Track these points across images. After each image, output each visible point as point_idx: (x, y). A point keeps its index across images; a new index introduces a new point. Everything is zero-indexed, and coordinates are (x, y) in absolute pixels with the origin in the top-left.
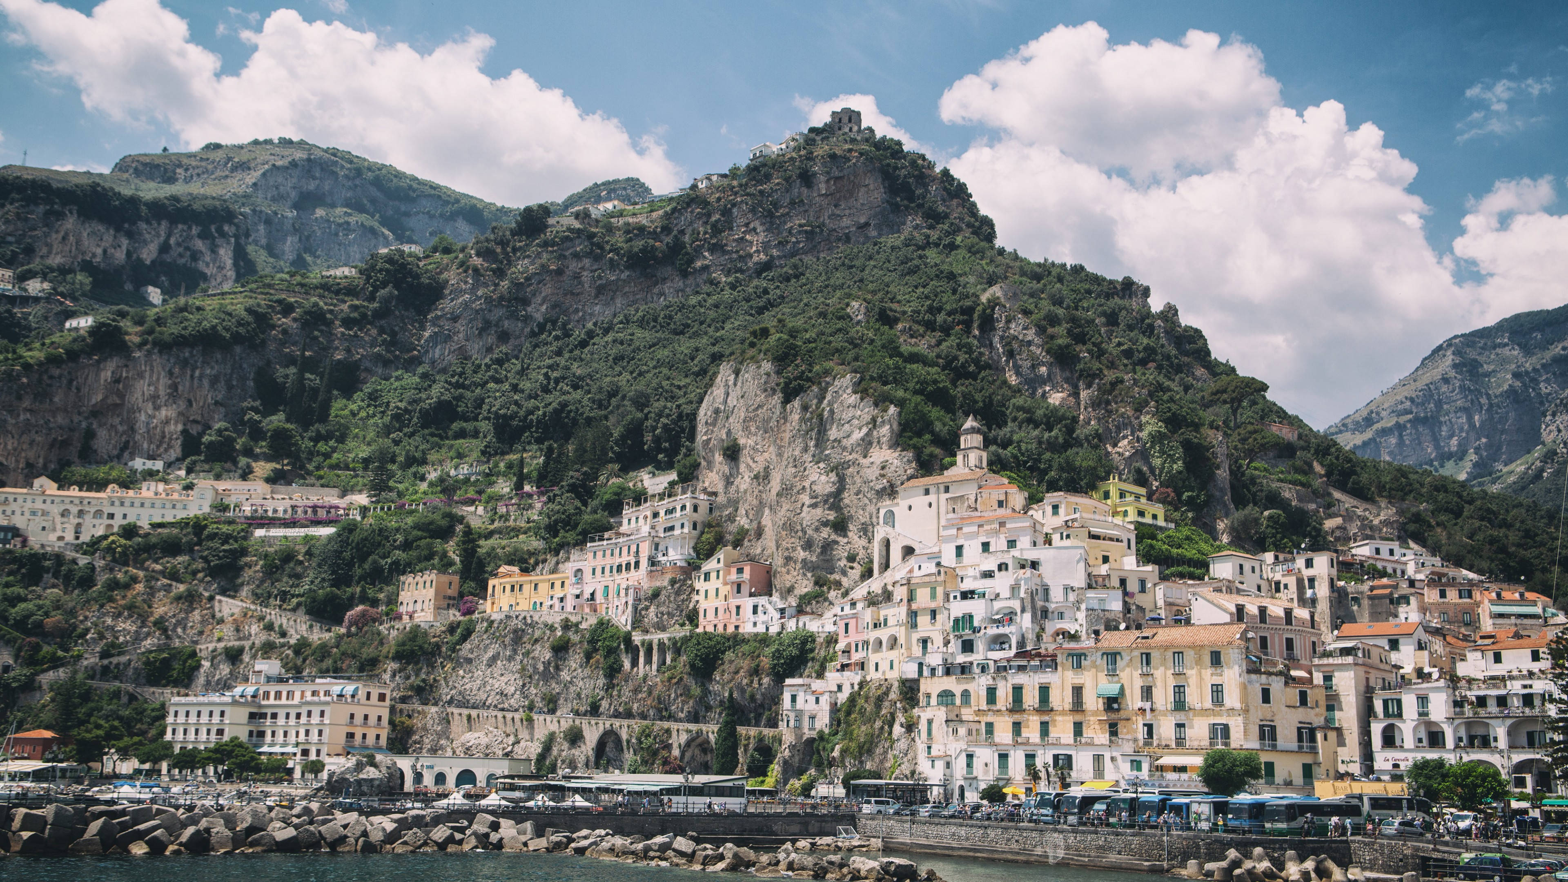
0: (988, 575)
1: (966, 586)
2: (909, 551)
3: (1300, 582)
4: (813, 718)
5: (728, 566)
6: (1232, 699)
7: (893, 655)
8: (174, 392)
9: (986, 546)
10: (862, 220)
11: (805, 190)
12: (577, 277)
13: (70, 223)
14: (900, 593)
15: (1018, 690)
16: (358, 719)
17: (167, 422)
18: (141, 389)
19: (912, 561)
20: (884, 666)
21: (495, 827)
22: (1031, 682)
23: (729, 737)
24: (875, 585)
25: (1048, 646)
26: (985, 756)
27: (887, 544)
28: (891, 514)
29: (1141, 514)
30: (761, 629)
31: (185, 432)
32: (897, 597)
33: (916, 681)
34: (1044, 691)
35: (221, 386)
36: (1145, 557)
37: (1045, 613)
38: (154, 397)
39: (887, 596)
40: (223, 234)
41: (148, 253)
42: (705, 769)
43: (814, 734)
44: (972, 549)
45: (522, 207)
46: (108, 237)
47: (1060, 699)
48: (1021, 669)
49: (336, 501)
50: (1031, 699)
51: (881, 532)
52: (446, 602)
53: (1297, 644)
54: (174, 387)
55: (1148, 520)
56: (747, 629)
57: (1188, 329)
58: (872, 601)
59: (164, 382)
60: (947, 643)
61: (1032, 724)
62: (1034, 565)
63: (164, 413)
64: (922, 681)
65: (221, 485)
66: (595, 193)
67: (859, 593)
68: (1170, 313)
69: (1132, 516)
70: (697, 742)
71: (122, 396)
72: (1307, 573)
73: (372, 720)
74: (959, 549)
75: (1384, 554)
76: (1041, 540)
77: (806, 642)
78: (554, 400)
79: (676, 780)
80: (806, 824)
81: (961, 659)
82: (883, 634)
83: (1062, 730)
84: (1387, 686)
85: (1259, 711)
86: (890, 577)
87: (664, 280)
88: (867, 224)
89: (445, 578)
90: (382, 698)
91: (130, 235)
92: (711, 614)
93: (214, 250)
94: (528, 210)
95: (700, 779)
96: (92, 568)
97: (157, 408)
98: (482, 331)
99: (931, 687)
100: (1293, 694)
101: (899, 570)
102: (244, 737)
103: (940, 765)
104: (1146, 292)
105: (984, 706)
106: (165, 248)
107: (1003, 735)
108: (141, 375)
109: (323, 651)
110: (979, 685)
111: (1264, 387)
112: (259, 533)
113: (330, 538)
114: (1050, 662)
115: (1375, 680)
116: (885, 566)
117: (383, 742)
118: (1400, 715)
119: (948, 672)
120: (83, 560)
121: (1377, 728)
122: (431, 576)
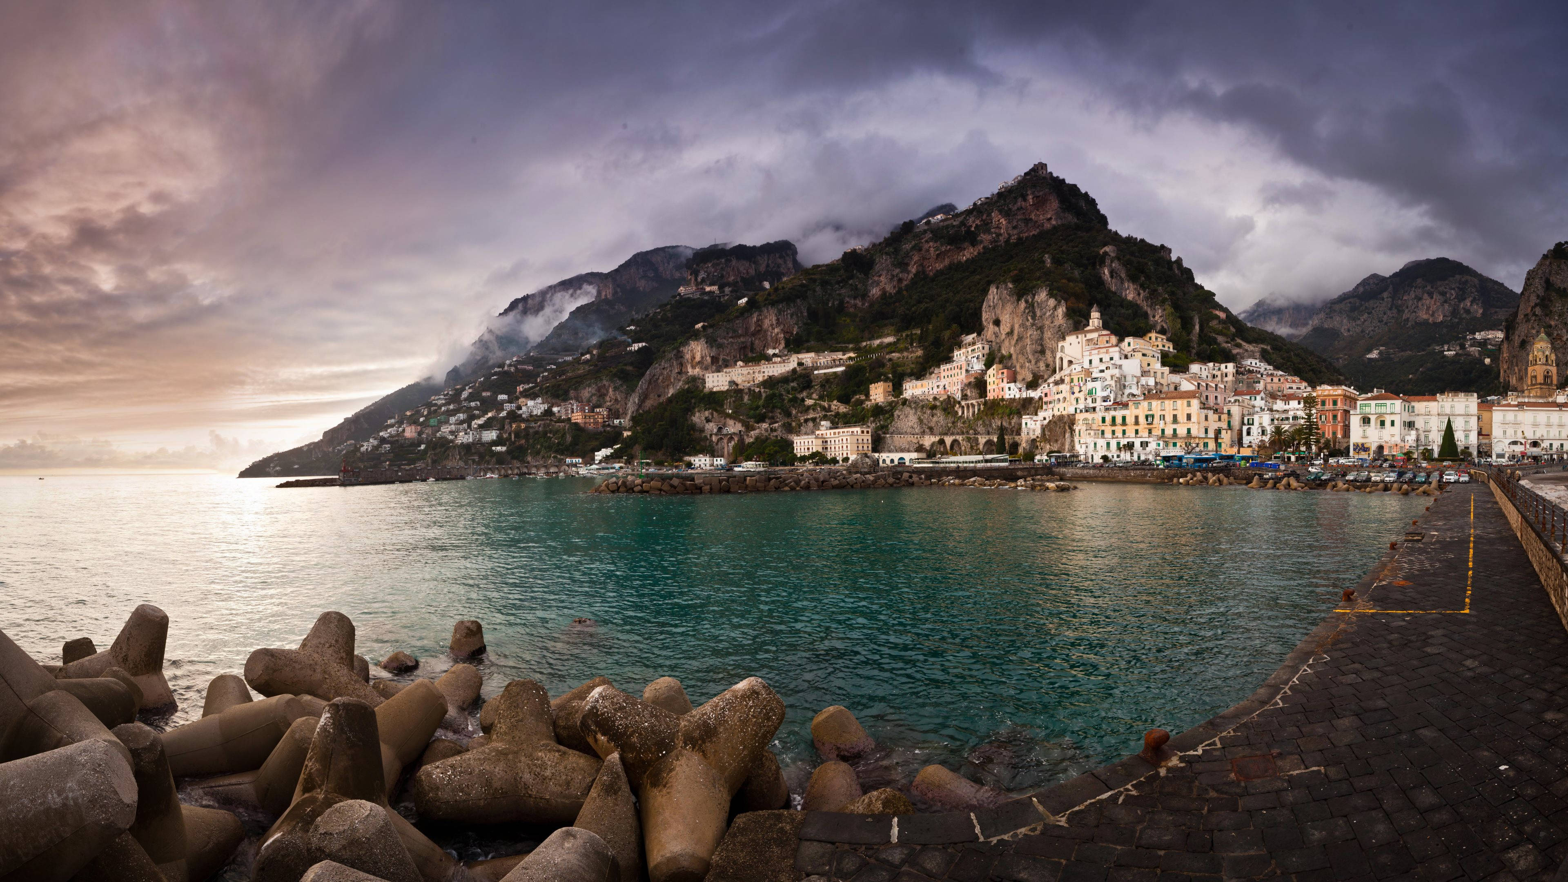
0: (1102, 371)
1: (1094, 375)
2: (1070, 362)
3: (1222, 375)
4: (1034, 431)
5: (997, 372)
6: (1194, 418)
7: (1065, 405)
8: (778, 323)
9: (1101, 360)
10: (1049, 216)
11: (1023, 203)
12: (928, 251)
13: (734, 262)
14: (1067, 379)
15: (1114, 419)
16: (860, 441)
17: (778, 334)
18: (767, 323)
19: (1073, 366)
20: (1062, 409)
21: (911, 477)
22: (1119, 414)
23: (1001, 438)
24: (1057, 377)
25: (1125, 399)
26: (1101, 442)
27: (1062, 359)
28: (1063, 346)
29: (1164, 346)
30: (1012, 396)
31: (785, 337)
32: (1066, 381)
33: (1074, 415)
34: (1124, 418)
35: (794, 317)
36: (1164, 364)
37: (1125, 386)
38: (772, 325)
39: (1062, 381)
40: (788, 255)
41: (762, 268)
42: (991, 453)
43: (1035, 437)
44: (1096, 362)
45: (902, 222)
46: (747, 264)
47: (1130, 420)
48: (1115, 409)
49: (841, 357)
50: (1119, 420)
51: (1059, 355)
52: (886, 393)
53: (1219, 398)
54: (778, 319)
55: (1166, 349)
56: (1007, 397)
57: (1186, 268)
58: (1056, 383)
59: (774, 318)
60: (1086, 399)
61: (1119, 429)
62: (1120, 366)
63: (776, 330)
64: (1077, 416)
65: (801, 356)
66: (933, 213)
67: (1051, 380)
68: (1179, 261)
69: (1161, 347)
70: (989, 443)
71: (761, 326)
72: (1225, 371)
73: (865, 441)
74: (1091, 361)
75: (1253, 364)
76: (1123, 357)
77: (1030, 400)
78: (923, 306)
79: (980, 457)
80: (1029, 472)
81: (1092, 405)
82: (1061, 396)
83: (1131, 432)
84: (1249, 414)
85: (1204, 424)
86: (1063, 373)
87: (965, 249)
88: (1051, 218)
89: (887, 384)
90: (868, 432)
91: (754, 263)
92: (992, 391)
93: (785, 262)
94: (905, 223)
95: (989, 457)
96: (760, 392)
97: (773, 329)
98: (891, 279)
99: (1080, 417)
100: (1216, 416)
101: (1066, 371)
102: (820, 450)
103: (1084, 446)
104: (1170, 251)
105: (1101, 424)
106: (768, 266)
107: (1108, 434)
108: (766, 317)
109: (845, 415)
110: (1098, 416)
111: (1214, 295)
112: (816, 372)
113: (842, 372)
114: (1125, 405)
115: (1246, 412)
116: (1061, 369)
117: (870, 448)
118: (1253, 424)
119: (1087, 411)
120: (757, 390)
121: (1245, 428)
122: (881, 384)
